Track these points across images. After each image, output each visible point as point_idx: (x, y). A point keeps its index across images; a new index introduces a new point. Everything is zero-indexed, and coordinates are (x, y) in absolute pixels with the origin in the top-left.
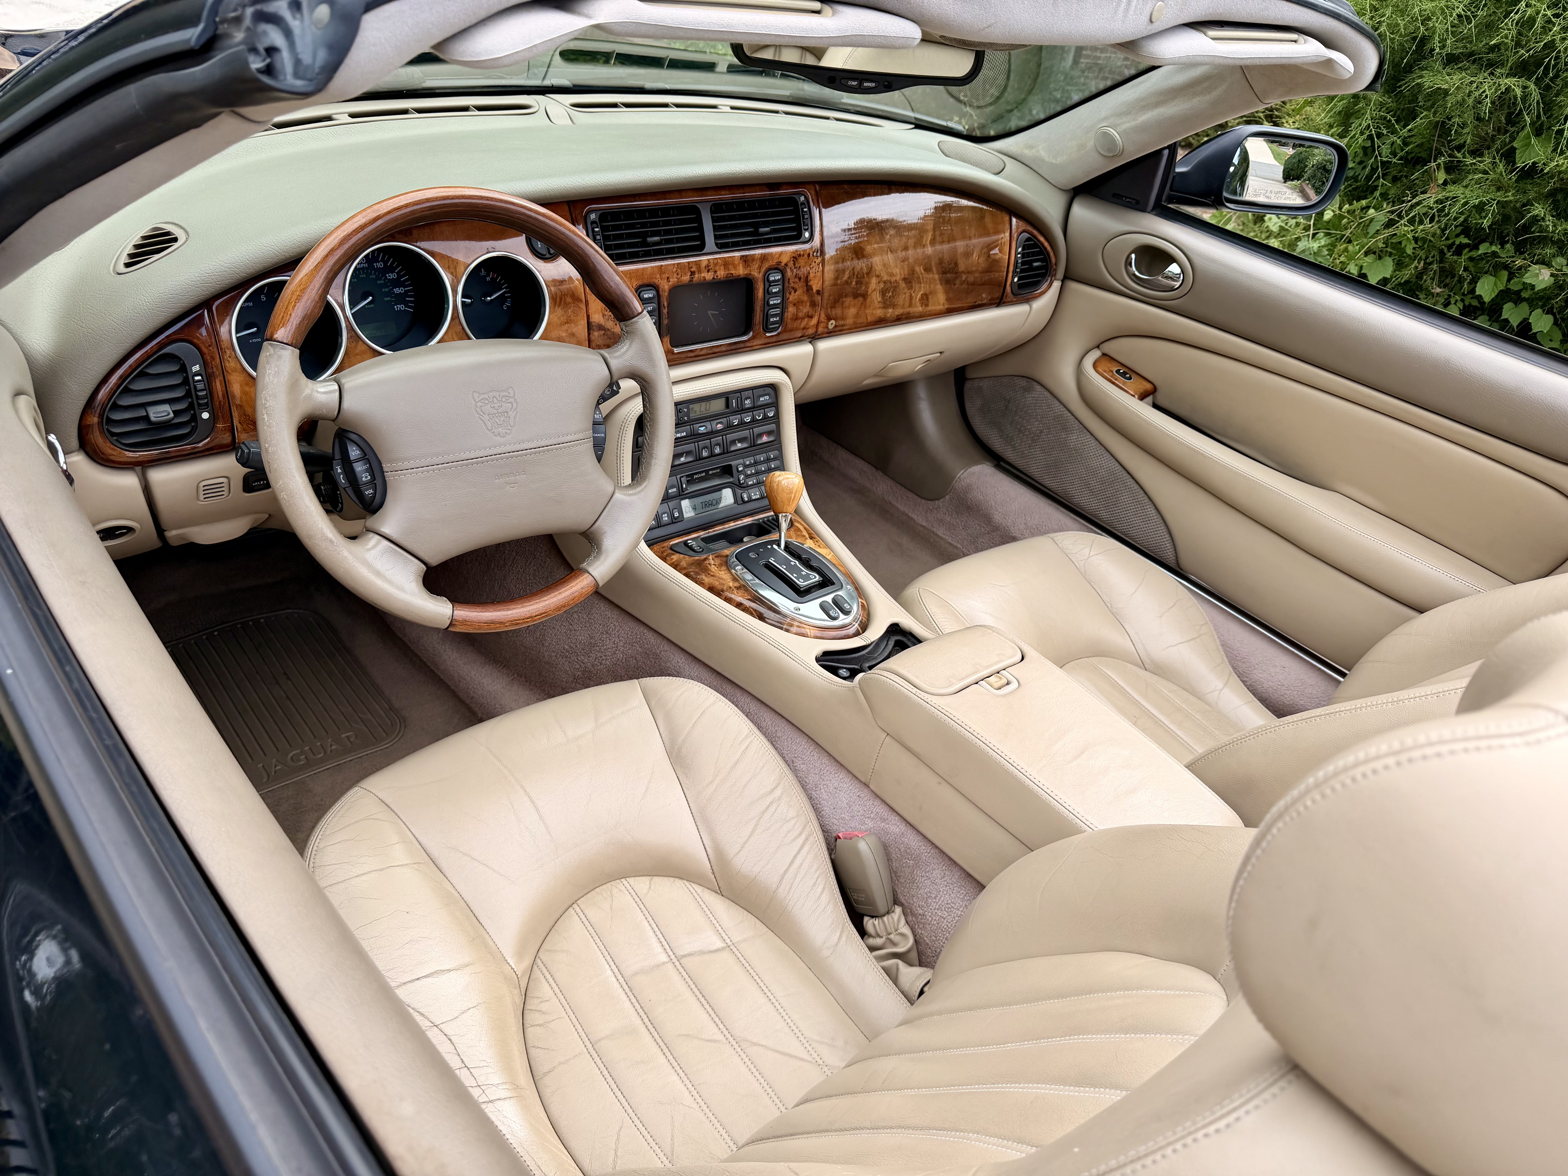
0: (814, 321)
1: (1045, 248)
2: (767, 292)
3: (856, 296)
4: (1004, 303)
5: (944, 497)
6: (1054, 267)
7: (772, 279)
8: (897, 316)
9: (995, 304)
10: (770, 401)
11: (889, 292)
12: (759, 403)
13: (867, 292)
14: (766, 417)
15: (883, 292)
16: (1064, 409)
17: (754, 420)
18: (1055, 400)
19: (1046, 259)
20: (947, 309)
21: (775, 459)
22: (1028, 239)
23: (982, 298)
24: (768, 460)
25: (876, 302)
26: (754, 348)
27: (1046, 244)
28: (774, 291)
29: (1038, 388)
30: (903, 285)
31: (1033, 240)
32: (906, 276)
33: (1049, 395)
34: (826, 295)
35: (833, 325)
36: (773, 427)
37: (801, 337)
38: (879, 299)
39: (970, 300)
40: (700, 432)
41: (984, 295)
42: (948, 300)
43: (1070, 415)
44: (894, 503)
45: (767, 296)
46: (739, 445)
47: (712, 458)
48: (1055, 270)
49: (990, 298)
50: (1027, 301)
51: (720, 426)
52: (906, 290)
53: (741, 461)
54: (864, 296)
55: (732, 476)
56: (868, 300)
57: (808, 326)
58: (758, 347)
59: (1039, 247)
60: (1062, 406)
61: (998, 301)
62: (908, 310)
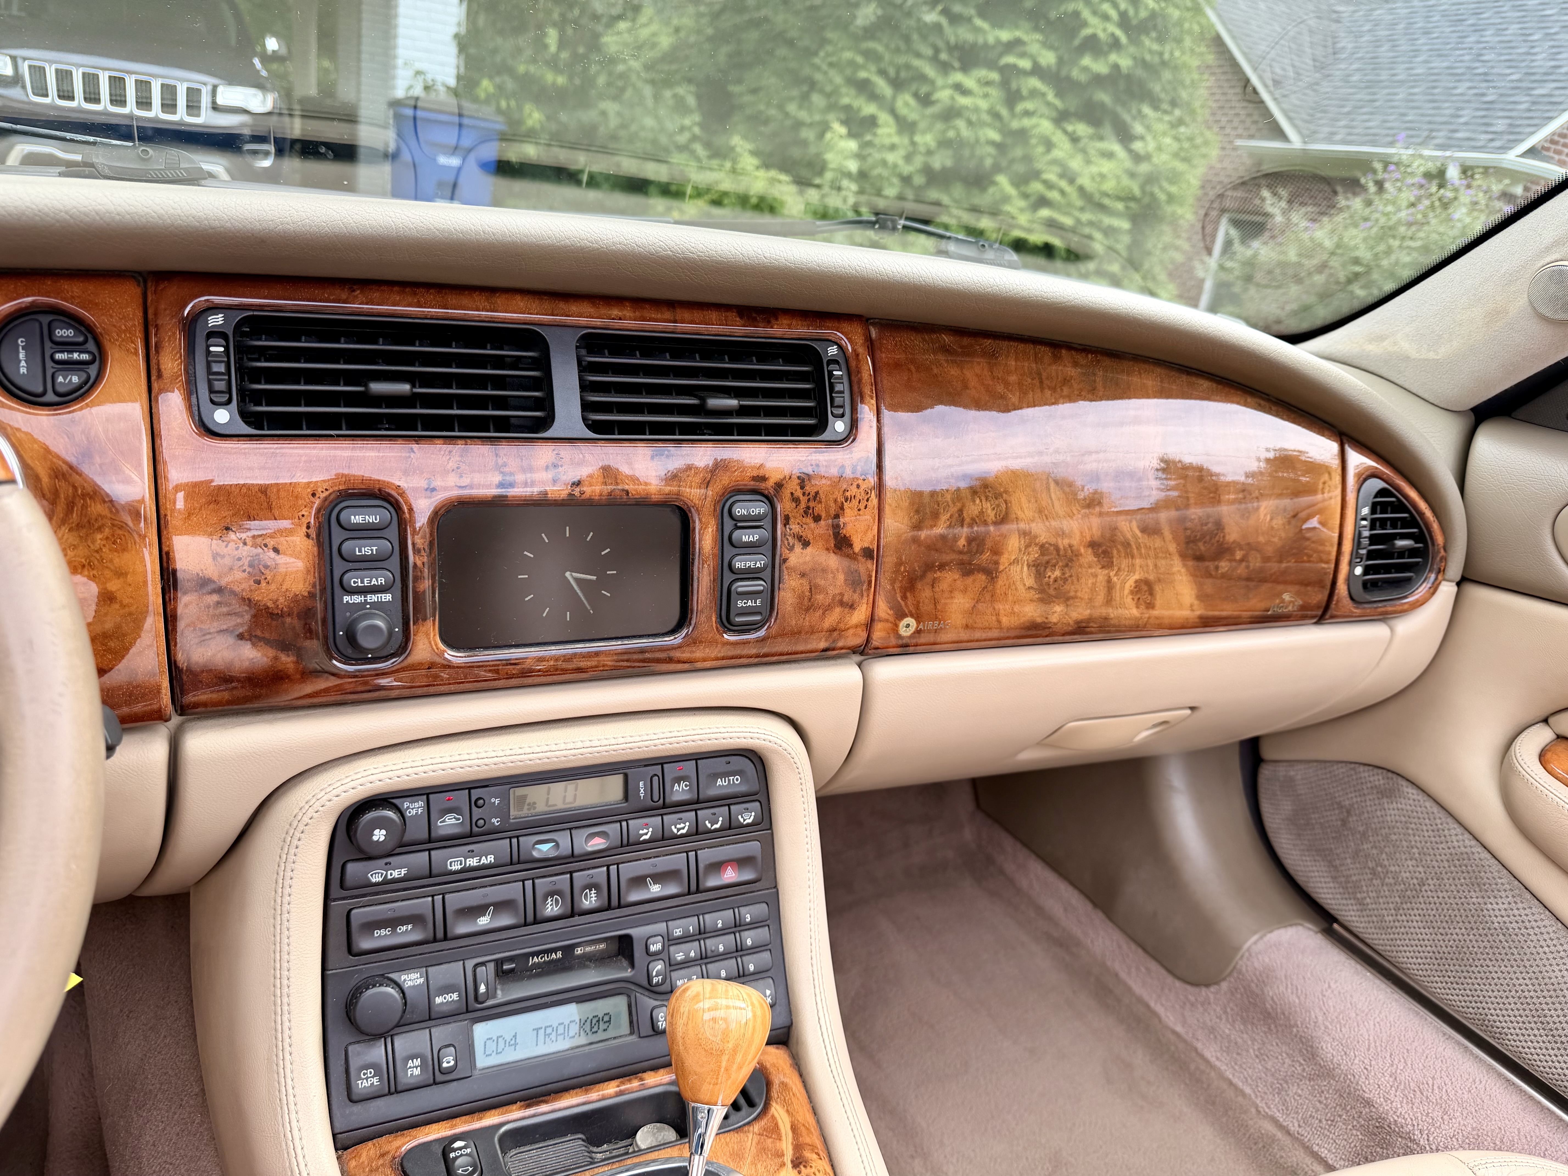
0: (860, 615)
1: (1421, 514)
2: (725, 541)
3: (967, 569)
4: (1332, 617)
5: (1217, 983)
6: (1442, 553)
7: (740, 510)
8: (1078, 622)
9: (1313, 617)
10: (744, 789)
11: (1053, 571)
12: (712, 792)
13: (997, 563)
14: (731, 826)
15: (1039, 568)
16: (1474, 842)
17: (697, 831)
18: (1450, 820)
19: (1423, 536)
20: (1201, 617)
21: (755, 925)
22: (1382, 493)
23: (1283, 601)
24: (738, 926)
25: (1020, 587)
26: (699, 665)
27: (1423, 505)
28: (745, 539)
29: (1411, 791)
30: (1088, 556)
31: (1393, 496)
32: (1096, 538)
33: (1435, 809)
34: (889, 560)
35: (912, 629)
36: (753, 847)
37: (825, 650)
38: (1030, 581)
39: (1256, 603)
40: (536, 854)
41: (1286, 597)
42: (1202, 597)
43: (1488, 856)
44: (1123, 975)
45: (729, 551)
46: (656, 889)
47: (577, 920)
48: (1444, 559)
49: (1300, 602)
50: (1384, 617)
51: (598, 844)
52: (1097, 570)
53: (661, 927)
54: (991, 573)
55: (632, 965)
56: (1000, 582)
57: (842, 626)
58: (708, 664)
59: (1407, 510)
60: (1467, 835)
61: (1320, 613)
62: (1104, 611)
